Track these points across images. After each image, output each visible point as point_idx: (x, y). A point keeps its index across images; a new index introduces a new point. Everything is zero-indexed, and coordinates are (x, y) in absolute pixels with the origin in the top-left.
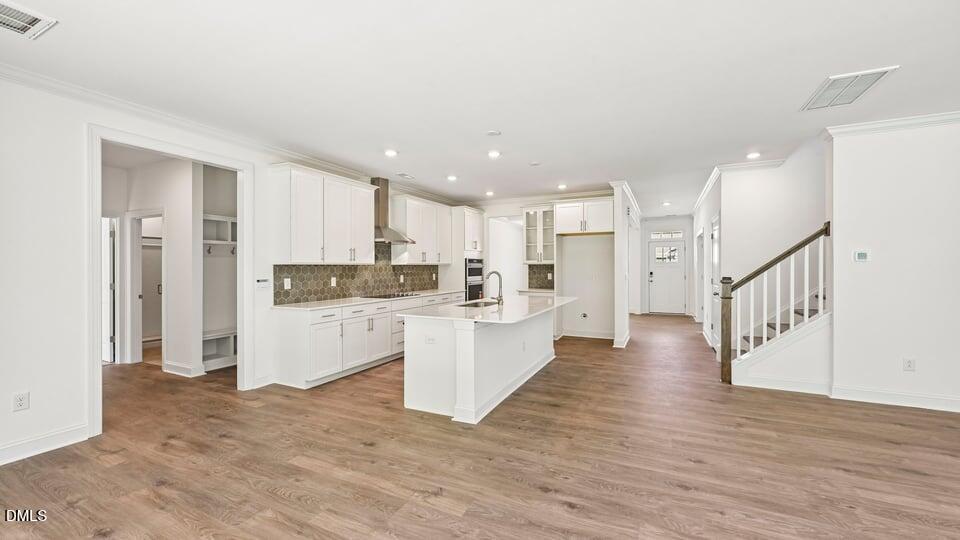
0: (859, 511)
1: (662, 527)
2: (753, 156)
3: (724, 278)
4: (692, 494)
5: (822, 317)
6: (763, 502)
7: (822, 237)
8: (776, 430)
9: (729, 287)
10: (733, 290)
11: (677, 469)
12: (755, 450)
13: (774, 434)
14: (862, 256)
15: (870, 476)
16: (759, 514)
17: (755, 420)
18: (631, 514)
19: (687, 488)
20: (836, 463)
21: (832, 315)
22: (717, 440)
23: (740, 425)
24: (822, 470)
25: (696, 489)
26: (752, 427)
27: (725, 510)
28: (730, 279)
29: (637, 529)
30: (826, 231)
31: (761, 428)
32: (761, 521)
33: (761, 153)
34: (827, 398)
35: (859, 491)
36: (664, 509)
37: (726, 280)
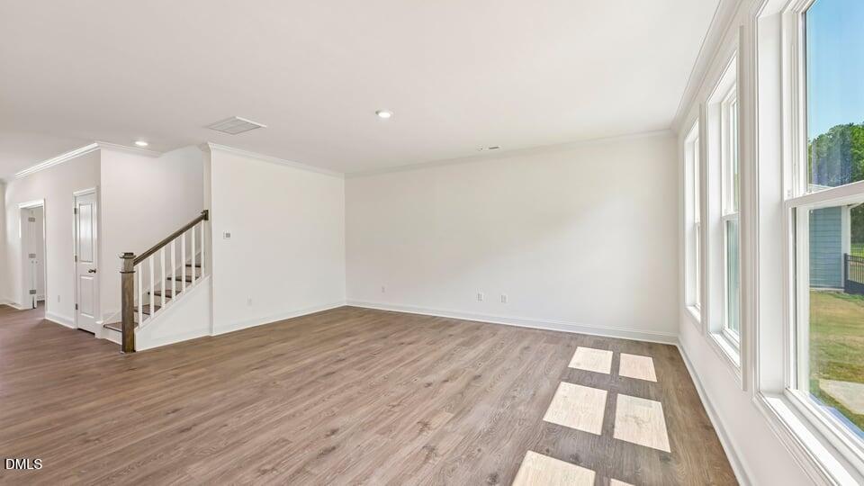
0: (278, 383)
1: (201, 459)
2: (141, 144)
3: (126, 254)
4: (197, 429)
5: (204, 280)
6: (238, 406)
7: (203, 221)
8: (203, 367)
9: (132, 261)
10: (135, 264)
11: (166, 424)
12: (203, 384)
13: (203, 370)
14: (228, 235)
15: (266, 366)
16: (244, 412)
17: (183, 367)
18: (168, 472)
19: (189, 429)
20: (249, 368)
21: (211, 278)
22: (171, 391)
23: (176, 375)
24: (247, 374)
25: (195, 425)
26: (186, 372)
27: (226, 423)
28: (132, 254)
29: (186, 474)
30: (205, 216)
31: (193, 370)
32: (247, 414)
33: (149, 143)
34: (210, 337)
35: (270, 375)
36: (189, 450)
37: (128, 256)
